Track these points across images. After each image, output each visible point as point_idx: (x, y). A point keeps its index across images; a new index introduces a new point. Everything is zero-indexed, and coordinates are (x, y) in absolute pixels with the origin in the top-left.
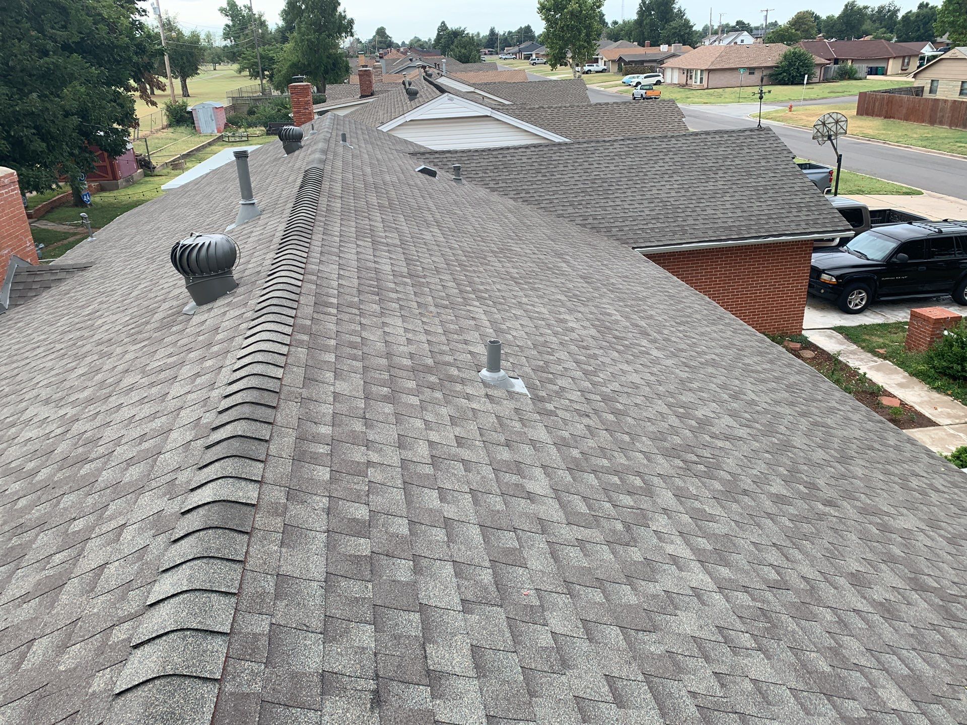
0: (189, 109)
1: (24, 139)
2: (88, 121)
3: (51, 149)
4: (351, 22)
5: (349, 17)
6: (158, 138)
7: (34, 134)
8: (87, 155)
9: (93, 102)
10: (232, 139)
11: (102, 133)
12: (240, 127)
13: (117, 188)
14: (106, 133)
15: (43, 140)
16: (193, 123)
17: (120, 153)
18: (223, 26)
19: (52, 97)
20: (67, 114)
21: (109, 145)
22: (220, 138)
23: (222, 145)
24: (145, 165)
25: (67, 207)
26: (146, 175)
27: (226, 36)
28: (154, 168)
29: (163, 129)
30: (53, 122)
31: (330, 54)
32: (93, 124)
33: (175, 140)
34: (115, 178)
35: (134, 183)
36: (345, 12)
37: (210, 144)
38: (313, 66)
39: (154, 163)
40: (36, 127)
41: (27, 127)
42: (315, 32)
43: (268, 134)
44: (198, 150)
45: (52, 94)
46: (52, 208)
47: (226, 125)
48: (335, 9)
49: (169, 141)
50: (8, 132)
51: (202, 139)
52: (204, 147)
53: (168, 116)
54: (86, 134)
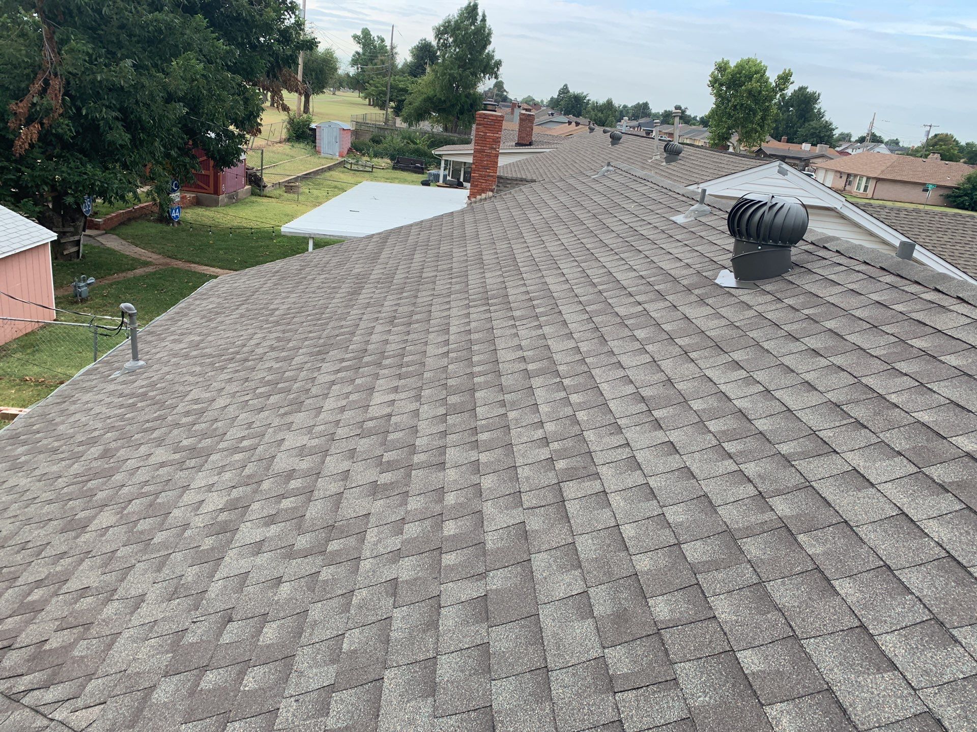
0: (313, 126)
1: (102, 123)
2: (197, 114)
3: (136, 143)
4: (498, 64)
5: (497, 57)
6: (273, 152)
7: (117, 118)
8: (187, 160)
9: (209, 90)
10: (354, 167)
11: (213, 135)
12: (364, 155)
13: (216, 204)
14: (218, 135)
15: (128, 128)
16: (314, 141)
17: (229, 164)
18: (353, 53)
19: (153, 71)
20: (170, 98)
21: (219, 151)
22: (342, 164)
23: (343, 172)
24: (255, 181)
25: (149, 221)
26: (253, 194)
27: (354, 62)
28: (265, 187)
29: (280, 142)
30: (148, 106)
31: (470, 94)
32: (203, 119)
33: (293, 157)
34: (217, 192)
35: (238, 201)
36: (493, 52)
37: (330, 169)
38: (448, 104)
39: (266, 179)
40: (122, 110)
41: (107, 107)
42: (459, 68)
43: (394, 168)
44: (316, 173)
45: (155, 66)
46: (129, 220)
47: (350, 150)
48: (485, 47)
49: (285, 157)
50: (79, 109)
51: (323, 161)
52: (323, 171)
53: (288, 130)
54: (192, 131)
